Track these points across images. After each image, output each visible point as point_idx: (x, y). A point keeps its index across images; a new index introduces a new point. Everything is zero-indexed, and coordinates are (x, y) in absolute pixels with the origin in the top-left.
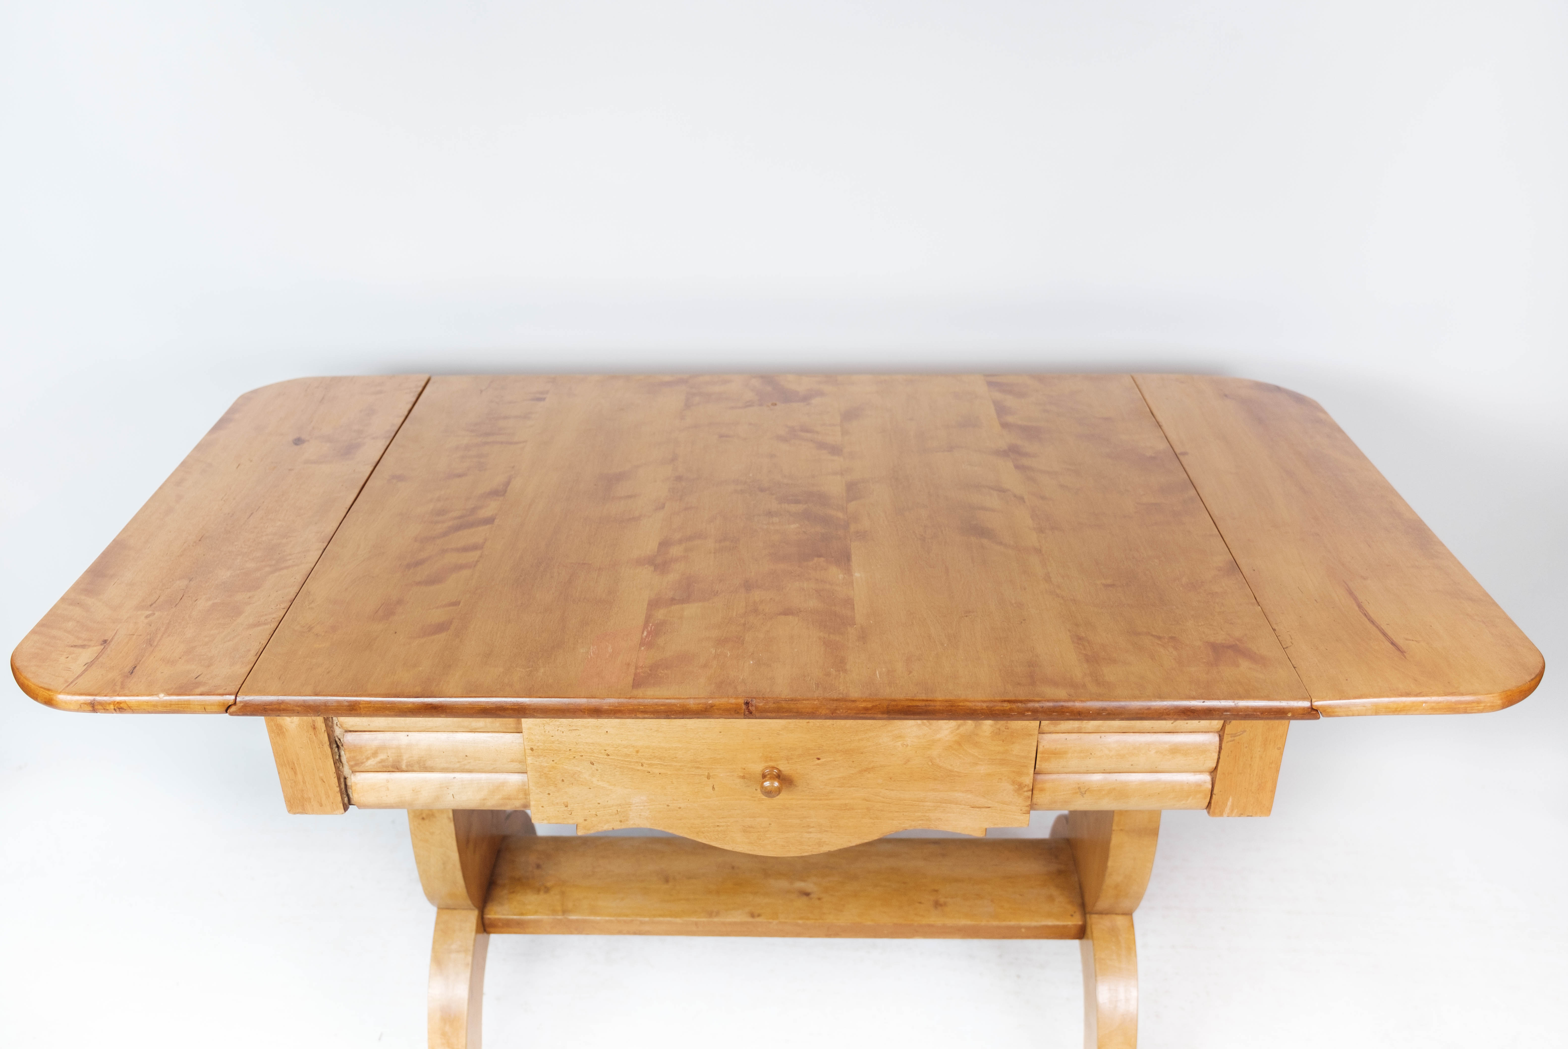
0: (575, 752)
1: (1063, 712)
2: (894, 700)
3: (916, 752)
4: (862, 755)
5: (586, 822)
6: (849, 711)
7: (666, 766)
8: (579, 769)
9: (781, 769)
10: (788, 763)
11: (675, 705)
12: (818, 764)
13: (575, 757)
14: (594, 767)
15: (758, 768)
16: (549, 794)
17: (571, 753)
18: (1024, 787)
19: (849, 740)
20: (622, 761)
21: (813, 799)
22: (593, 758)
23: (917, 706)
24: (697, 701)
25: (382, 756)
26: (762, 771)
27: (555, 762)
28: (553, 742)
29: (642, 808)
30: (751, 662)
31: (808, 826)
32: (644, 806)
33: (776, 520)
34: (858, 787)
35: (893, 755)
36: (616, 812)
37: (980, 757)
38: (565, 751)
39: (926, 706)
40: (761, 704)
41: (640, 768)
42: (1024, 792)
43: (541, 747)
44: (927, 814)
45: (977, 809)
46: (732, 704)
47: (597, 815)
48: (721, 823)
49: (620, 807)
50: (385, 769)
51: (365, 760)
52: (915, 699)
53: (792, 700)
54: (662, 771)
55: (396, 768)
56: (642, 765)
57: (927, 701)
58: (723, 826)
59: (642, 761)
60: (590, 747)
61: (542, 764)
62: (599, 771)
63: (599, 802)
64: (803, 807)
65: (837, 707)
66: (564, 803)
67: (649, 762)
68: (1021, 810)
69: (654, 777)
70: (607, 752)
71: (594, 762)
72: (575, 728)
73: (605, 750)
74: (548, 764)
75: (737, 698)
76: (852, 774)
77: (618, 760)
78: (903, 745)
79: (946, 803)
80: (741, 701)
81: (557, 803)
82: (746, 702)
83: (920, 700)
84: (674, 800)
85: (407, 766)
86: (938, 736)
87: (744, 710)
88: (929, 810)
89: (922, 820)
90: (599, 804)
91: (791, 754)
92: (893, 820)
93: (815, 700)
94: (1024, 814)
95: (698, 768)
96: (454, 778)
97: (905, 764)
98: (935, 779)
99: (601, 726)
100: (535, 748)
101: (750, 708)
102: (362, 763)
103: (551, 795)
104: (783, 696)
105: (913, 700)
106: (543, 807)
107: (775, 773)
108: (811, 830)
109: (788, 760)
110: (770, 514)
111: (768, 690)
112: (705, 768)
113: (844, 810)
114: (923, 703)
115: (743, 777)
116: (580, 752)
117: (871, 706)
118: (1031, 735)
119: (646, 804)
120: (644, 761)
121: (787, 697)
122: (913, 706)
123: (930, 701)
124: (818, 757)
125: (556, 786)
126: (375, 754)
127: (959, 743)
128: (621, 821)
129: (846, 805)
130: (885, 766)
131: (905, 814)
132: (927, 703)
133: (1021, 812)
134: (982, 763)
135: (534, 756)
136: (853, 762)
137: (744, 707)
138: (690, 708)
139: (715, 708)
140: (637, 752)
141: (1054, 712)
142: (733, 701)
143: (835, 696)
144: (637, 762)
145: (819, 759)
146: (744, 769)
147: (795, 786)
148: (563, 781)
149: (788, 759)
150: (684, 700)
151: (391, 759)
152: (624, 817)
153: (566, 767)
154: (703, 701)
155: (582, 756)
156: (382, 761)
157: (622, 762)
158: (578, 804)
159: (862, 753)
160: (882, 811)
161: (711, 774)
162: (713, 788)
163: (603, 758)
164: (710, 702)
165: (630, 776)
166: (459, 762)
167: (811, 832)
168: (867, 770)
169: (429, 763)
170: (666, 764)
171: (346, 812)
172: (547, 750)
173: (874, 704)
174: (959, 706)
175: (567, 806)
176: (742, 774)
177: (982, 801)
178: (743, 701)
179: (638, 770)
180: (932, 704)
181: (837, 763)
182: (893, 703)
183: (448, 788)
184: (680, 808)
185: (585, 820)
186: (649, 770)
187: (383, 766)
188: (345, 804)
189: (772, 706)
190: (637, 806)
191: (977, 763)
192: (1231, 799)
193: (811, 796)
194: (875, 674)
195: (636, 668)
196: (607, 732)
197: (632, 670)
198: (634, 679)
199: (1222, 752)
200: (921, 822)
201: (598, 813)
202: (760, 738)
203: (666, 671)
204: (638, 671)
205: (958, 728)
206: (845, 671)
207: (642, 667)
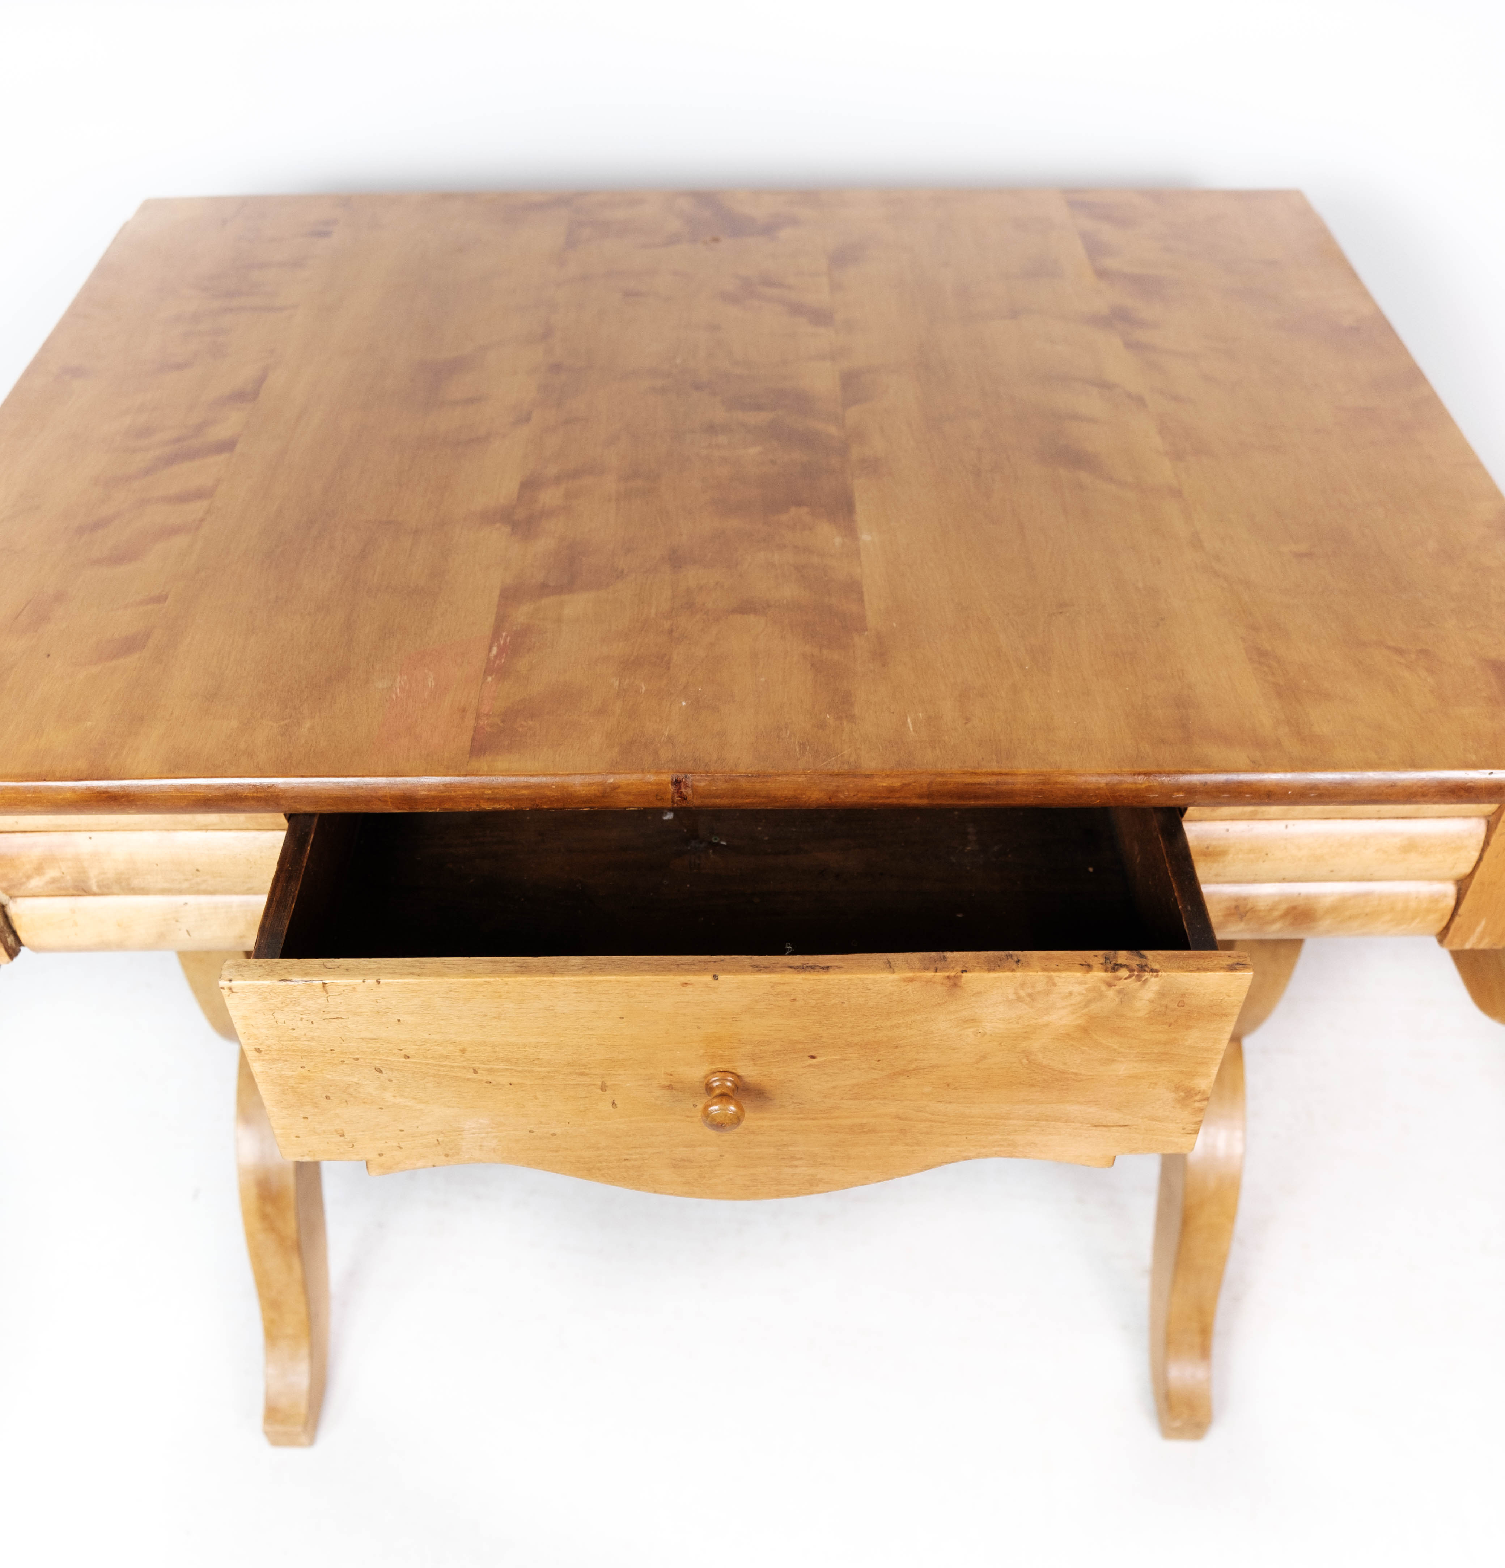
0: (343, 1053)
1: (1240, 793)
2: (942, 775)
3: (1000, 1044)
4: (896, 1050)
5: (382, 1158)
7: (521, 1072)
8: (355, 1080)
9: (740, 1072)
10: (755, 1065)
11: (548, 787)
12: (811, 1065)
13: (343, 1061)
14: (384, 1076)
15: (697, 1073)
16: (306, 1118)
17: (334, 1055)
18: (1196, 1094)
19: (873, 1027)
20: (436, 1065)
21: (799, 1119)
22: (378, 1061)
23: (984, 784)
24: (588, 779)
25: (52, 873)
26: (705, 1078)
27: (307, 1068)
28: (297, 1039)
29: (483, 1135)
30: (684, 704)
31: (793, 1158)
32: (487, 1133)
33: (722, 439)
34: (885, 1098)
35: (954, 1049)
36: (437, 1142)
37: (1122, 1050)
38: (322, 1052)
39: (998, 783)
40: (703, 784)
41: (472, 1075)
42: (1195, 1101)
43: (274, 1047)
44: (1011, 1138)
45: (1104, 1129)
46: (650, 783)
47: (400, 1147)
48: (632, 1155)
49: (442, 1135)
50: (64, 892)
51: (24, 880)
52: (979, 771)
53: (758, 776)
54: (514, 1080)
55: (81, 890)
56: (475, 1072)
57: (1001, 774)
58: (636, 1160)
59: (474, 1065)
60: (370, 1045)
61: (283, 1073)
62: (395, 1081)
63: (402, 1128)
64: (782, 1130)
66: (336, 1131)
67: (488, 1067)
68: (1184, 1129)
69: (500, 1089)
70: (403, 1052)
71: (381, 1069)
72: (335, 1016)
73: (401, 1050)
74: (293, 1073)
75: (658, 773)
76: (877, 1079)
77: (428, 1064)
78: (976, 1034)
79: (1047, 1120)
80: (666, 778)
81: (324, 1131)
82: (676, 781)
83: (987, 774)
84: (541, 1123)
85: (99, 887)
86: (1046, 1019)
87: (673, 793)
88: (1016, 1131)
89: (1001, 1145)
90: (402, 1131)
91: (761, 1050)
92: (947, 1146)
93: (799, 775)
94: (1188, 1135)
95: (582, 1074)
96: (186, 904)
97: (977, 1063)
98: (1032, 1085)
99: (386, 1013)
100: (262, 1048)
101: (683, 790)
102: (21, 884)
103: (309, 1120)
104: (742, 769)
105: (975, 774)
106: (297, 1137)
107: (729, 1084)
108: (796, 1163)
109: (754, 1060)
110: (712, 429)
111: (715, 757)
112: (596, 1075)
113: (859, 1133)
114: (993, 779)
115: (670, 1087)
116: (351, 1053)
118: (1226, 1015)
119: (490, 1130)
120: (477, 1065)
121: (749, 770)
122: (974, 784)
123: (1007, 774)
124: (813, 1054)
125: (315, 1105)
126: (39, 870)
127: (1085, 1030)
129: (862, 1126)
130: (938, 1067)
131: (969, 1137)
132: (1000, 779)
133: (1183, 1131)
134: (1123, 1059)
135: (263, 1060)
136: (879, 1061)
137: (671, 788)
138: (575, 791)
139: (619, 791)
140: (463, 1051)
141: (1224, 792)
142: (652, 778)
143: (836, 768)
144: (465, 1067)
145: (813, 1057)
146: (671, 1075)
147: (769, 1099)
148: (328, 1097)
149: (754, 1058)
150: (563, 778)
151: (68, 877)
152: (451, 1149)
153: (329, 1077)
154: (598, 779)
155: (357, 1059)
156: (54, 881)
157: (435, 1068)
158: (363, 1131)
159: (897, 1047)
160: (927, 1133)
161: (608, 1084)
162: (614, 1103)
163: (398, 1061)
164: (611, 781)
165: (454, 1089)
166: (186, 880)
167: (796, 1166)
168: (906, 1073)
169: (136, 882)
170: (520, 1069)
171: (16, 959)
172: (287, 1050)
173: (905, 781)
174: (1056, 783)
175: (342, 1135)
176: (667, 1083)
177: (1115, 1117)
178: (670, 779)
179: (469, 1080)
180: (1009, 779)
181: (847, 1063)
182: (940, 779)
183: (177, 921)
184: (554, 1135)
185: (381, 1155)
186: (489, 1078)
187: (60, 889)
188: (11, 947)
189: (723, 787)
190: (473, 1134)
191: (1113, 1061)
192: (1483, 923)
193: (797, 1114)
194: (905, 723)
195: (478, 717)
196: (399, 1021)
197: (470, 722)
198: (473, 739)
199: (1489, 850)
200: (998, 1149)
201: (402, 1144)
202: (699, 1028)
203: (530, 723)
204: (481, 723)
205: (1086, 1006)
206: (852, 718)
207: (488, 715)
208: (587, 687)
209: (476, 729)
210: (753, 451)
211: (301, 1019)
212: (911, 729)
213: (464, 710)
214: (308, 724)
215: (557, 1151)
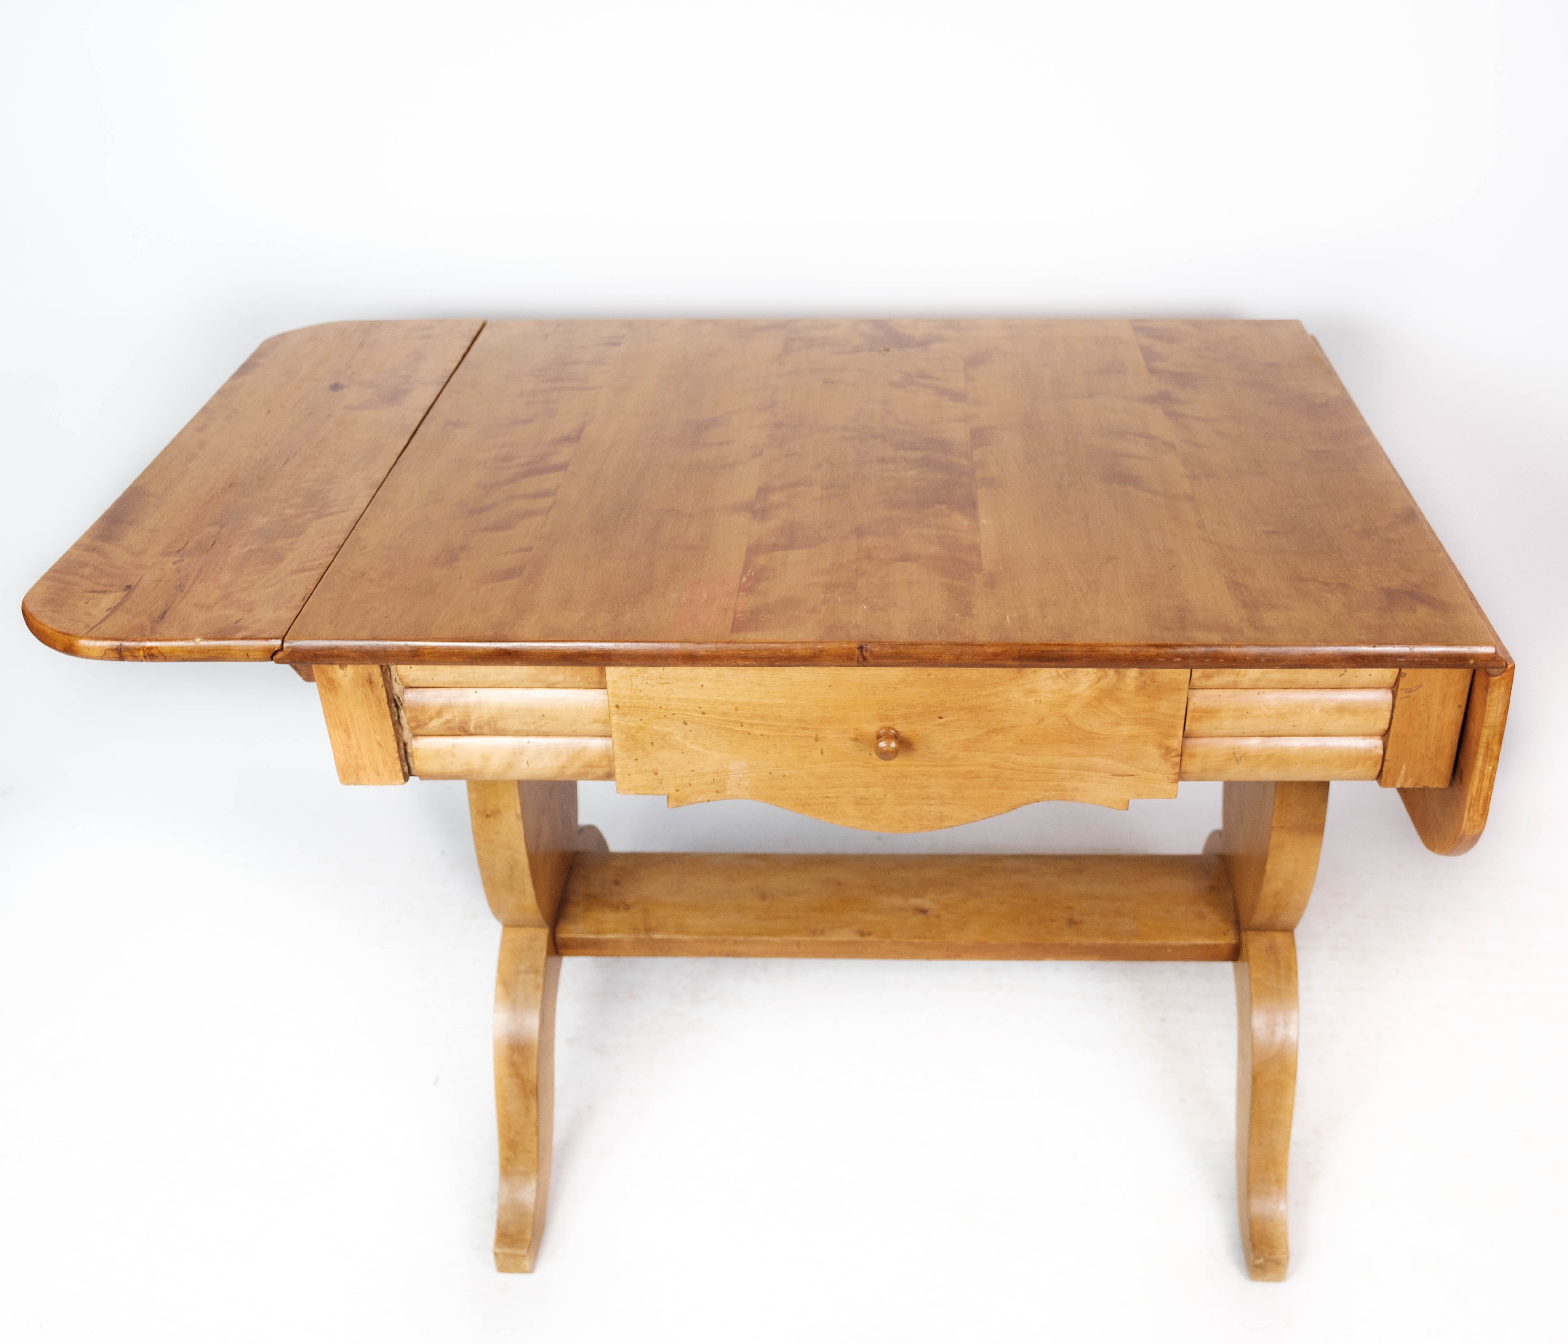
0: (666, 710)
1: (1217, 659)
2: (1028, 645)
3: (1050, 710)
4: (989, 713)
5: (678, 791)
6: (976, 658)
7: (768, 726)
8: (670, 730)
9: (899, 730)
10: (907, 723)
11: (779, 650)
12: (940, 724)
13: (665, 716)
14: (688, 727)
15: (872, 728)
16: (636, 759)
17: (661, 711)
18: (1172, 751)
19: (976, 695)
20: (719, 720)
21: (934, 766)
22: (686, 716)
23: (1054, 652)
24: (805, 646)
25: (447, 717)
26: (876, 732)
27: (643, 721)
28: (641, 698)
29: (741, 776)
30: (865, 608)
31: (929, 796)
32: (744, 774)
33: (891, 466)
34: (984, 751)
35: (1023, 713)
36: (712, 779)
37: (1123, 716)
38: (654, 708)
39: (1063, 651)
40: (877, 649)
41: (739, 728)
42: (1173, 757)
43: (627, 704)
44: (1063, 784)
45: (1119, 777)
46: (844, 649)
47: (690, 785)
48: (831, 791)
49: (716, 775)
50: (450, 732)
51: (427, 722)
52: (1051, 642)
53: (912, 644)
54: (765, 732)
55: (463, 731)
56: (742, 725)
57: (1064, 645)
58: (833, 795)
59: (741, 720)
60: (683, 703)
61: (629, 724)
62: (693, 732)
63: (692, 769)
64: (923, 775)
65: (961, 652)
66: (653, 770)
67: (749, 721)
68: (1168, 779)
69: (755, 739)
70: (702, 710)
71: (687, 722)
72: (666, 681)
73: (700, 708)
74: (634, 724)
75: (849, 642)
76: (979, 736)
77: (714, 719)
78: (1036, 701)
79: (1083, 770)
80: (854, 646)
81: (646, 771)
82: (860, 647)
83: (1055, 645)
84: (777, 766)
85: (475, 728)
86: (1077, 689)
87: (858, 656)
88: (1065, 778)
89: (1057, 790)
90: (693, 771)
91: (910, 712)
92: (1024, 788)
93: (937, 644)
94: (1172, 784)
95: (804, 728)
96: (529, 742)
97: (1038, 724)
98: (1072, 742)
99: (696, 679)
100: (620, 707)
101: (864, 653)
102: (425, 725)
103: (639, 761)
104: (902, 640)
105: (1048, 644)
106: (629, 775)
107: (891, 734)
108: (931, 800)
109: (906, 720)
110: (883, 460)
111: (885, 634)
112: (812, 729)
113: (970, 777)
114: (1060, 649)
115: (856, 740)
116: (671, 710)
117: (1000, 651)
118: (1180, 687)
119: (746, 771)
120: (743, 720)
121: (906, 641)
122: (1049, 652)
123: (1067, 645)
124: (941, 715)
125: (644, 750)
126: (439, 714)
127: (1099, 700)
128: (717, 792)
129: (971, 772)
130: (1015, 727)
131: (1037, 782)
132: (1064, 648)
133: (1168, 781)
134: (1125, 723)
135: (619, 715)
136: (979, 721)
137: (857, 652)
138: (796, 652)
139: (825, 653)
140: (736, 709)
141: (1206, 659)
142: (846, 645)
143: (960, 641)
144: (736, 722)
145: (941, 718)
146: (857, 730)
147: (915, 750)
148: (652, 744)
149: (906, 717)
150: (789, 645)
151: (457, 720)
152: (720, 785)
153: (655, 727)
154: (812, 645)
155: (674, 714)
156: (447, 722)
157: (718, 722)
158: (669, 771)
159: (990, 711)
160: (1011, 779)
161: (820, 736)
162: (822, 752)
163: (697, 717)
164: (820, 646)
165: (727, 738)
166: (534, 723)
167: (932, 803)
168: (996, 731)
169: (500, 725)
170: (768, 724)
171: (406, 783)
172: (634, 707)
173: (1004, 649)
174: (1098, 652)
175: (656, 774)
176: (853, 736)
177: (1124, 768)
178: (856, 646)
179: (737, 731)
180: (1070, 649)
181: (961, 722)
182: (1026, 648)
183: (521, 755)
184: (784, 776)
186: (749, 730)
187: (449, 729)
188: (404, 774)
189: (889, 651)
190: (736, 774)
191: (1119, 724)
192: (1404, 767)
193: (932, 762)
194: (1005, 619)
195: (735, 613)
196: (702, 686)
197: (731, 614)
198: (733, 624)
199: (1396, 710)
200: (1055, 793)
201: (692, 782)
202: (874, 694)
203: (768, 616)
204: (737, 616)
205: (1098, 682)
206: (972, 616)
207: (742, 612)
208: (804, 598)
209: (734, 619)
210: (910, 473)
211: (647, 684)
212: (1009, 621)
213: (726, 609)
214: (629, 615)
215: (784, 789)
